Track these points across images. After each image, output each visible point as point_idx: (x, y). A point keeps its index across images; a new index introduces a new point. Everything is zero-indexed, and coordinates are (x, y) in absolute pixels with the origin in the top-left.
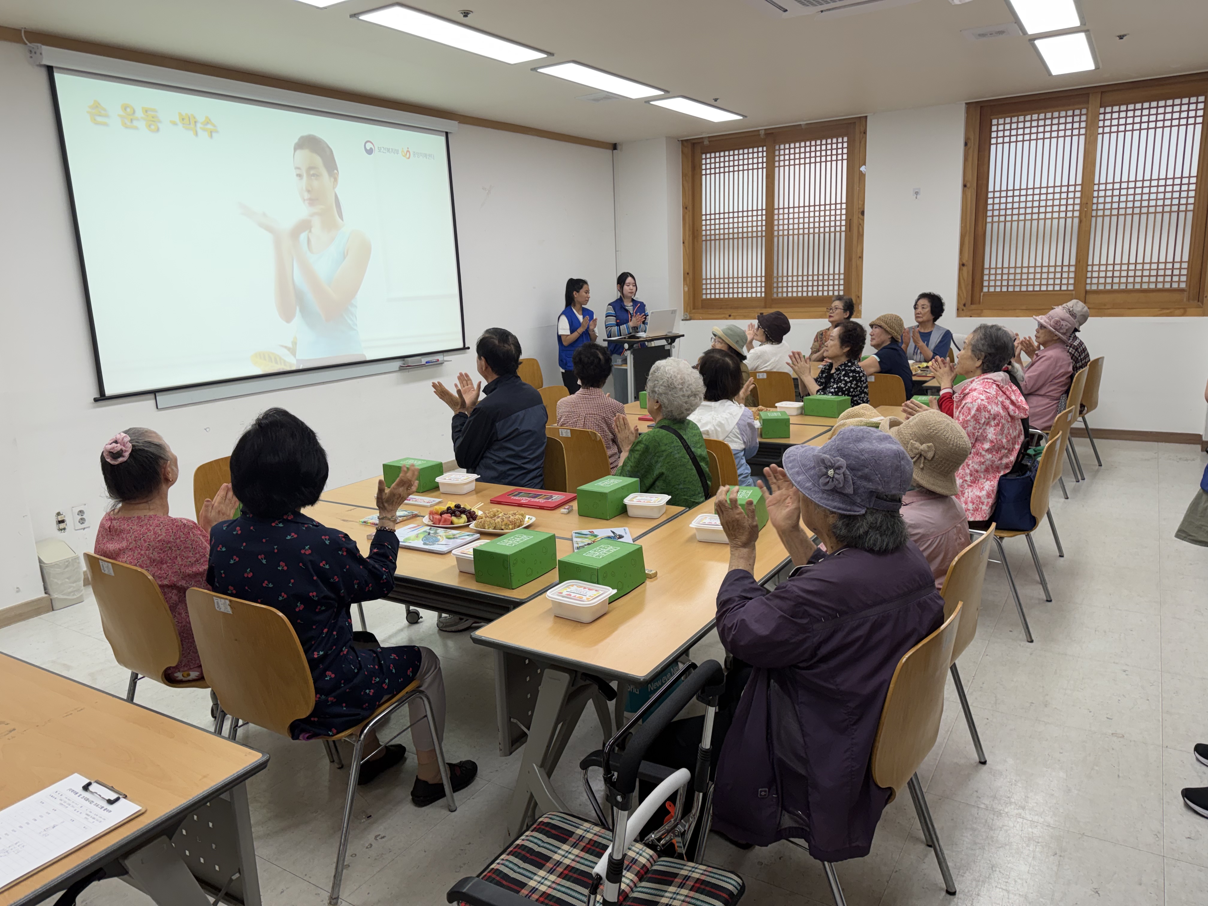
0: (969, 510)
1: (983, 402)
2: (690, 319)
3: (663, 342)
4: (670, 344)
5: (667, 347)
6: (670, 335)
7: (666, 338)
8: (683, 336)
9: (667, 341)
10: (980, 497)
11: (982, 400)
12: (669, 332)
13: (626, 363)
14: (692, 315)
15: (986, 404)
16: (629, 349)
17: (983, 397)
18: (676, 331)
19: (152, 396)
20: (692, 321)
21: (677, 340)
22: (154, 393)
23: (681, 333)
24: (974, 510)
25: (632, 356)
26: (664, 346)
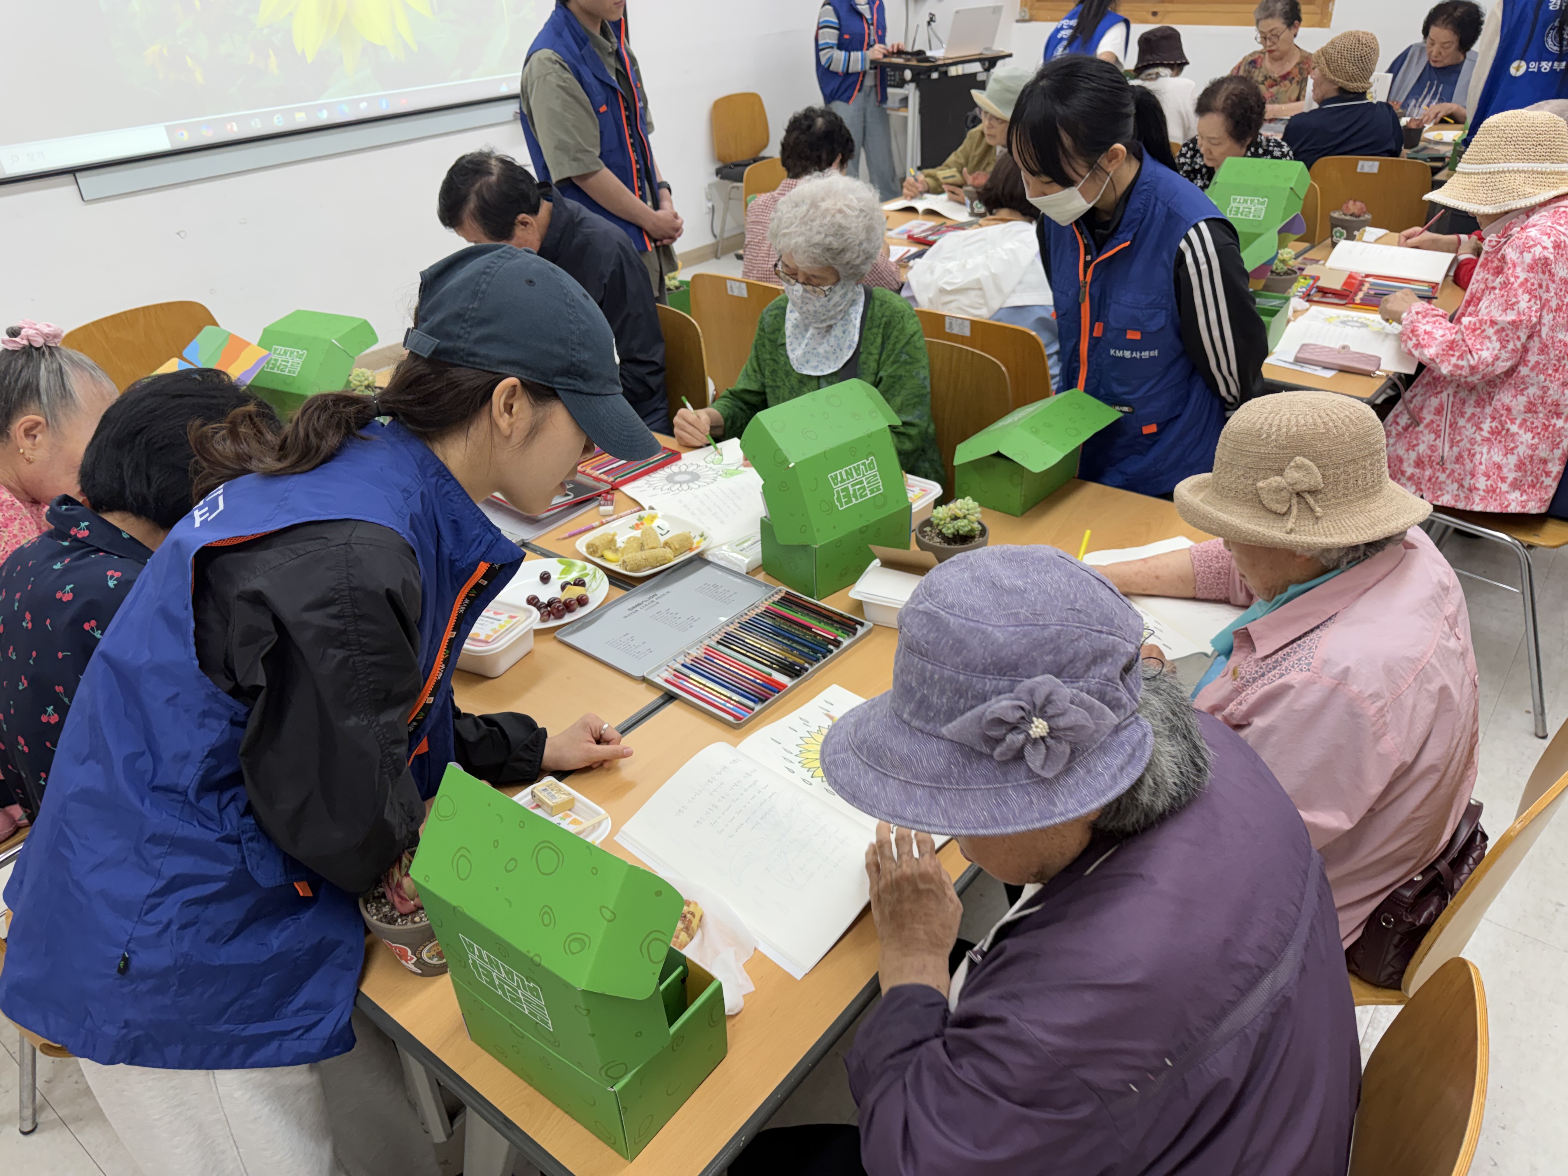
0: (1478, 489)
1: (1546, 253)
2: (1030, 20)
3: (976, 67)
4: (987, 70)
5: (980, 77)
6: (989, 54)
7: (981, 60)
8: (1010, 56)
9: (983, 65)
10: (1500, 468)
11: (1545, 248)
12: (986, 49)
13: (906, 106)
14: (1034, 12)
15: (1552, 257)
16: (912, 81)
17: (1548, 243)
18: (998, 47)
19: (69, 178)
20: (1034, 24)
21: (1000, 63)
22: (73, 171)
23: (1007, 52)
24: (1487, 491)
25: (918, 93)
26: (974, 75)
